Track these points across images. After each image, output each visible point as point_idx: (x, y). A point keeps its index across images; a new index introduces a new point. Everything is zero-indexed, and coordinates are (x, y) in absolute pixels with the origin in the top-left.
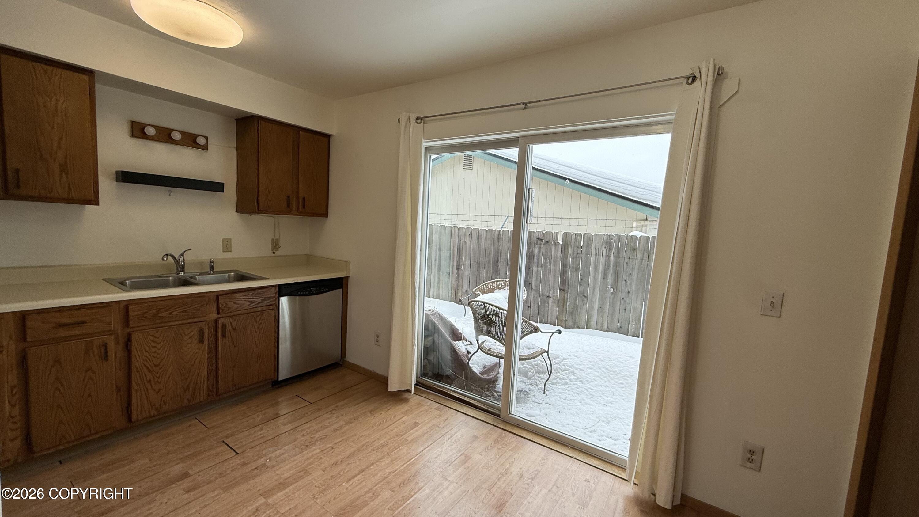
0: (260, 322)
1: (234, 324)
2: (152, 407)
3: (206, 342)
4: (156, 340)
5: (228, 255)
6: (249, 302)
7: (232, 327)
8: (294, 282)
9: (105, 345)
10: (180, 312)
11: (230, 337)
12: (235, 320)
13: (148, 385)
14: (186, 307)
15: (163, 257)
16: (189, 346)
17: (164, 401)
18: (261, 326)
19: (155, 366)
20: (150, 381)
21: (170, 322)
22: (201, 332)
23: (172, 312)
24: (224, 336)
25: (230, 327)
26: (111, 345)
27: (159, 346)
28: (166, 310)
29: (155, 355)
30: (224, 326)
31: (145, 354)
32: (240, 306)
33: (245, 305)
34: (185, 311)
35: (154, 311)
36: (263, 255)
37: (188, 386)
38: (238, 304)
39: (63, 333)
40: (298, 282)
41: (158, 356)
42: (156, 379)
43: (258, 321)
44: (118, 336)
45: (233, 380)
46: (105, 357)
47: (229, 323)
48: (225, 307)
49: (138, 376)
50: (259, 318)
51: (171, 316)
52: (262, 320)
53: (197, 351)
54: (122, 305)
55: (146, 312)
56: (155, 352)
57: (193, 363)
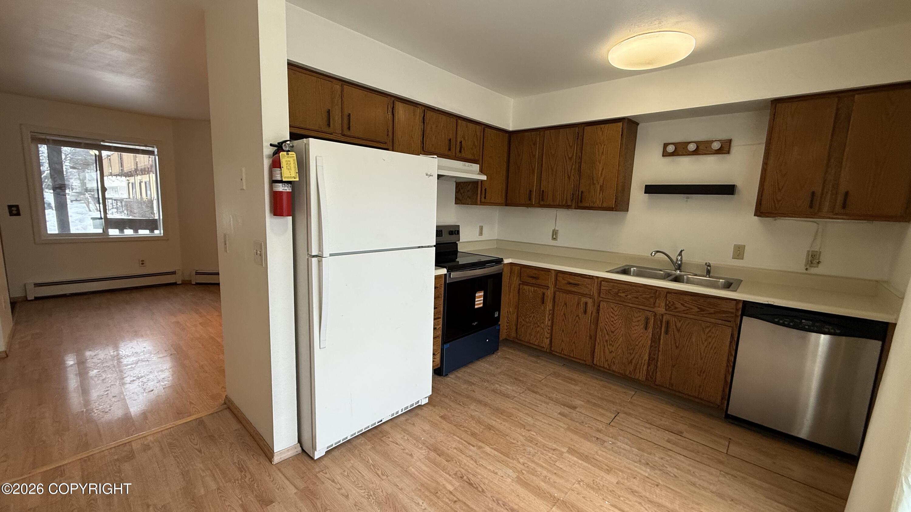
0: (708, 335)
1: (679, 325)
2: (606, 361)
3: (650, 330)
4: (614, 312)
5: (738, 263)
6: (699, 308)
7: (676, 327)
8: (767, 303)
9: (586, 303)
10: (633, 297)
11: (672, 335)
12: (680, 321)
13: (605, 344)
14: (638, 294)
15: (652, 253)
16: (636, 328)
17: (614, 362)
18: (710, 340)
19: (612, 332)
20: (607, 340)
21: (625, 302)
22: (647, 319)
23: (628, 295)
24: (667, 332)
25: (674, 327)
26: (590, 305)
27: (616, 318)
28: (624, 292)
29: (612, 323)
30: (668, 323)
31: (607, 320)
32: (688, 310)
33: (693, 310)
34: (637, 298)
35: (616, 290)
36: (789, 270)
37: (632, 360)
38: (686, 307)
39: (569, 288)
40: (775, 304)
41: (614, 325)
42: (611, 342)
43: (706, 332)
44: (595, 300)
45: (671, 378)
46: (585, 312)
47: (674, 322)
48: (672, 305)
49: (601, 334)
50: (708, 330)
51: (626, 298)
52: (713, 333)
53: (642, 335)
54: (599, 280)
55: (611, 289)
56: (612, 321)
57: (637, 343)
